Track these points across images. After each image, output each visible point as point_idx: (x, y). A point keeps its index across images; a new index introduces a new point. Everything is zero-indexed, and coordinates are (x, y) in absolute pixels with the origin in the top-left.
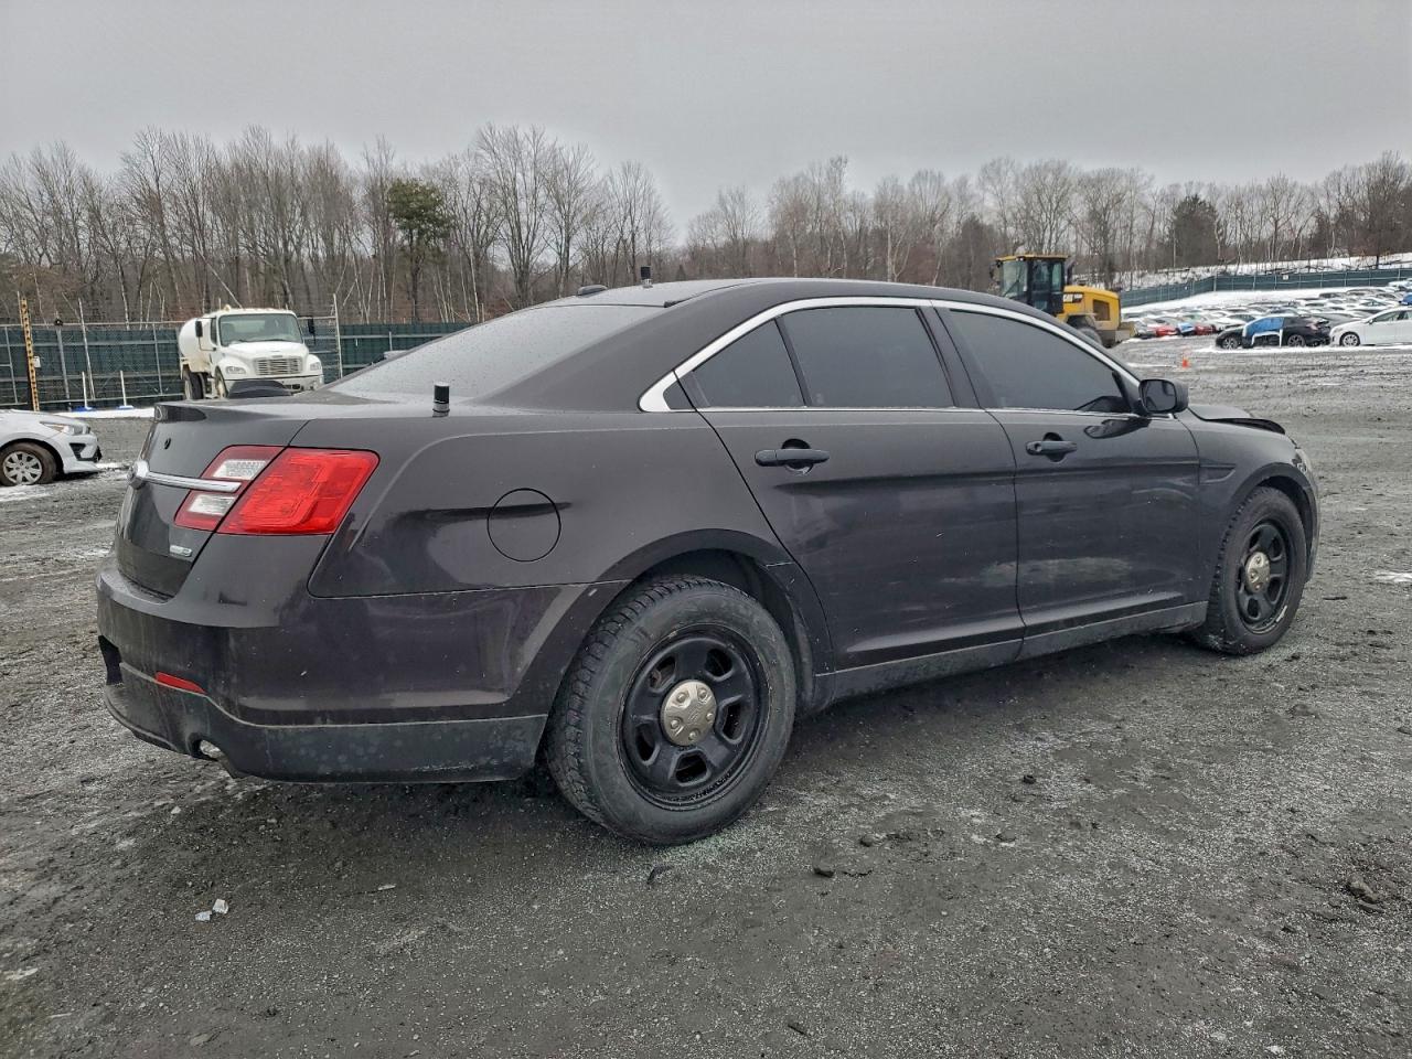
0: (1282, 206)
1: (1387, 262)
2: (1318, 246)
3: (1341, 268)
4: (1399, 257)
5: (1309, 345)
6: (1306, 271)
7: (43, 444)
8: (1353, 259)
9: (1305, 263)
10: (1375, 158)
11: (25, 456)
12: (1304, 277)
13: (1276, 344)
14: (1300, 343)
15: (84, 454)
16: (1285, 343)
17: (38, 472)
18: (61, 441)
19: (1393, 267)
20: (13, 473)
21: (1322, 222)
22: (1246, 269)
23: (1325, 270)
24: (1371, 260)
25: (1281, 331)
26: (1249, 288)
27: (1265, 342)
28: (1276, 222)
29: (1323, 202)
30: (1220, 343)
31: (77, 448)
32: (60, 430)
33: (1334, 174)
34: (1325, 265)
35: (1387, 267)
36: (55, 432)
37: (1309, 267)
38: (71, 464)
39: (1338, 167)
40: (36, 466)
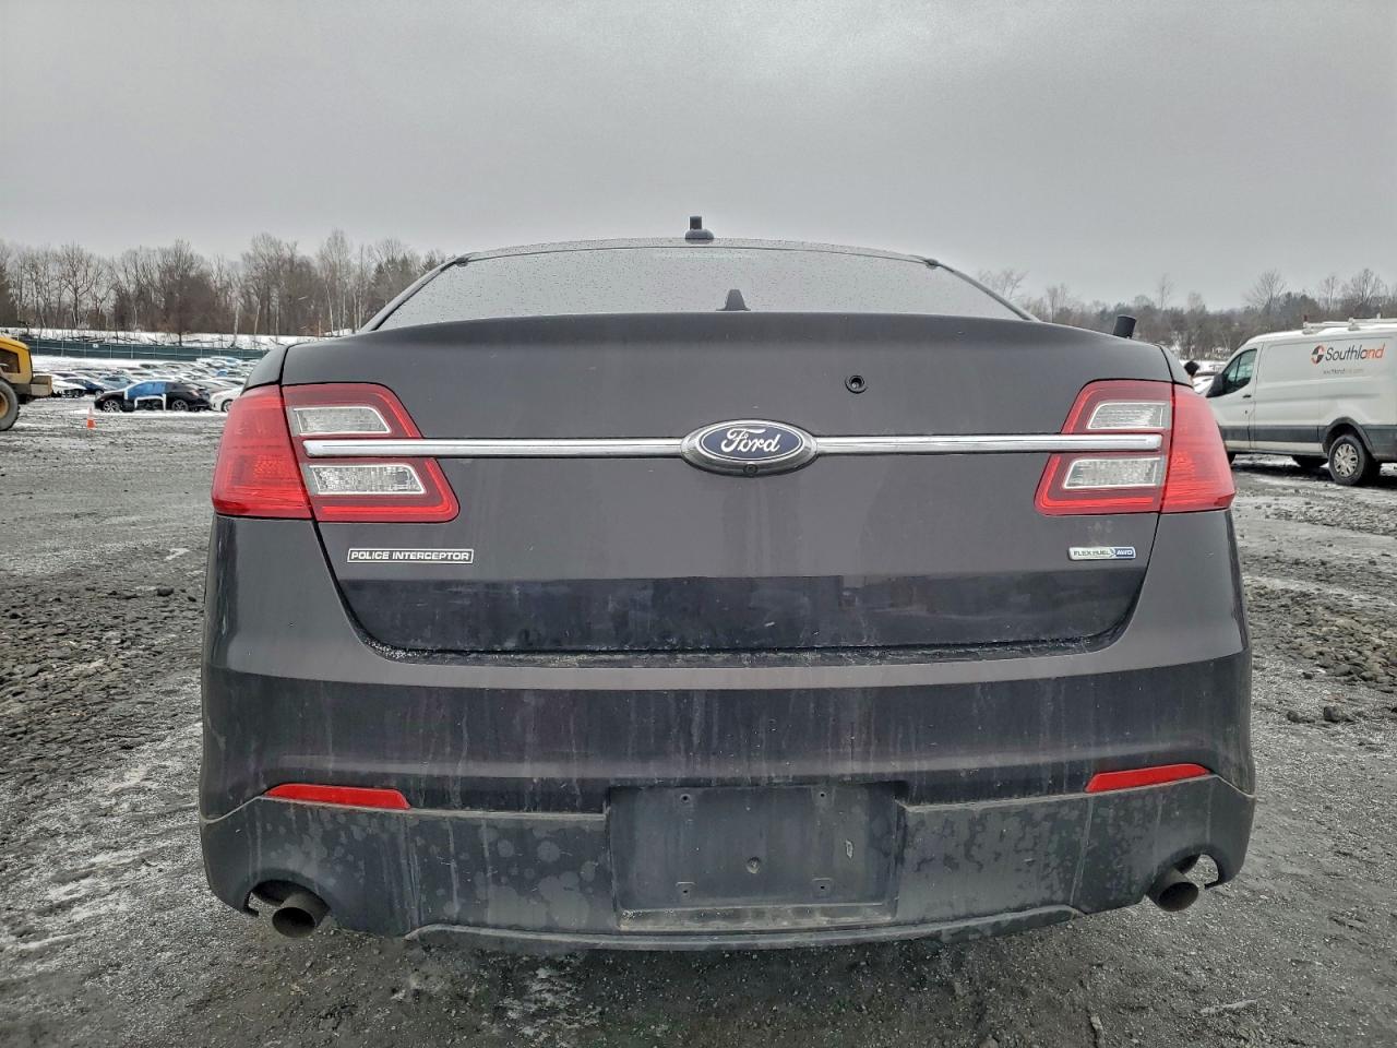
0: (80, 275)
1: (189, 340)
2: (122, 319)
3: (148, 342)
4: (199, 336)
5: (190, 410)
6: (115, 341)
8: (159, 335)
9: (113, 334)
10: (169, 245)
12: (114, 347)
13: (160, 407)
14: (183, 408)
16: (169, 407)
19: (194, 345)
21: (123, 297)
22: (49, 334)
23: (133, 342)
24: (174, 337)
25: (165, 396)
26: (57, 353)
27: (148, 405)
28: (76, 290)
29: (122, 277)
30: (100, 405)
33: (130, 251)
34: (132, 337)
35: (189, 345)
37: (117, 338)
39: (135, 247)
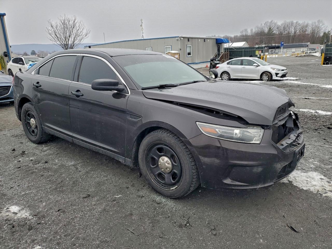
7: (270, 73)
11: (266, 75)
15: (278, 76)
17: (267, 78)
18: (273, 72)
20: (264, 78)
31: (277, 74)
32: (274, 70)
36: (273, 70)
38: (274, 77)
40: (267, 77)
